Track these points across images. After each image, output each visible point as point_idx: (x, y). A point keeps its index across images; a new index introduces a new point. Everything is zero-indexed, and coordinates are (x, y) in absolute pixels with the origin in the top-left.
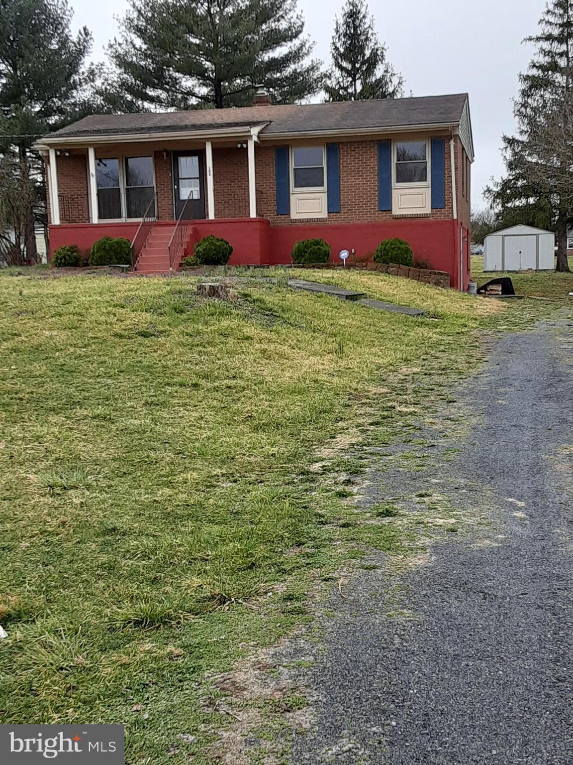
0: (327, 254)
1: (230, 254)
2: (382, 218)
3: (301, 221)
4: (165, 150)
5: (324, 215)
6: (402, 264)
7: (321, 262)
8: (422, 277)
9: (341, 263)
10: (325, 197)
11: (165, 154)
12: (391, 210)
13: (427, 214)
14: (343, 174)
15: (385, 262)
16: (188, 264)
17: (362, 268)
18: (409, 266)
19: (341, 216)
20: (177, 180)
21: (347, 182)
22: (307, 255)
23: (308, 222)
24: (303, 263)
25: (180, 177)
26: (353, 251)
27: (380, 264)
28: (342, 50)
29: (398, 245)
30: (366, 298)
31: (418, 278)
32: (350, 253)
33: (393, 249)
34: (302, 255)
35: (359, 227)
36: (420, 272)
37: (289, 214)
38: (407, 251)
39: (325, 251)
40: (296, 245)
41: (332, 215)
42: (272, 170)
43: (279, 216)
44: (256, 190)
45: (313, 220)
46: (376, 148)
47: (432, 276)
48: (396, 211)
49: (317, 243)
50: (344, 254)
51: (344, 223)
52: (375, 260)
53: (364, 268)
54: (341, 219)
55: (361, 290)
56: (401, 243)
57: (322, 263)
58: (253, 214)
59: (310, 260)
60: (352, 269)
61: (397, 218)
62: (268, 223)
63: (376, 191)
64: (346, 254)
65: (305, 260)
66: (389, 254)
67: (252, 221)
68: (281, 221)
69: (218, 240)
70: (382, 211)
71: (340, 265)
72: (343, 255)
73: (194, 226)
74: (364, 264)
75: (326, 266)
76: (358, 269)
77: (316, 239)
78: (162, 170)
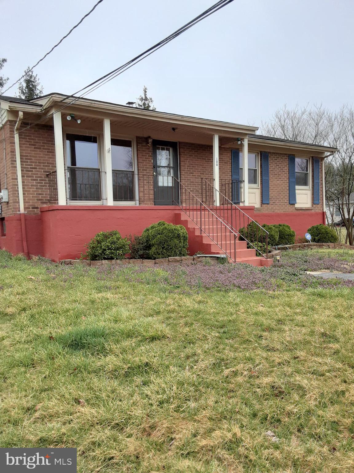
5: (259, 205)
12: (295, 204)
13: (309, 207)
20: (156, 167)
21: (272, 182)
35: (279, 215)
41: (263, 205)
42: (229, 167)
51: (271, 212)
72: (308, 237)
78: (145, 156)
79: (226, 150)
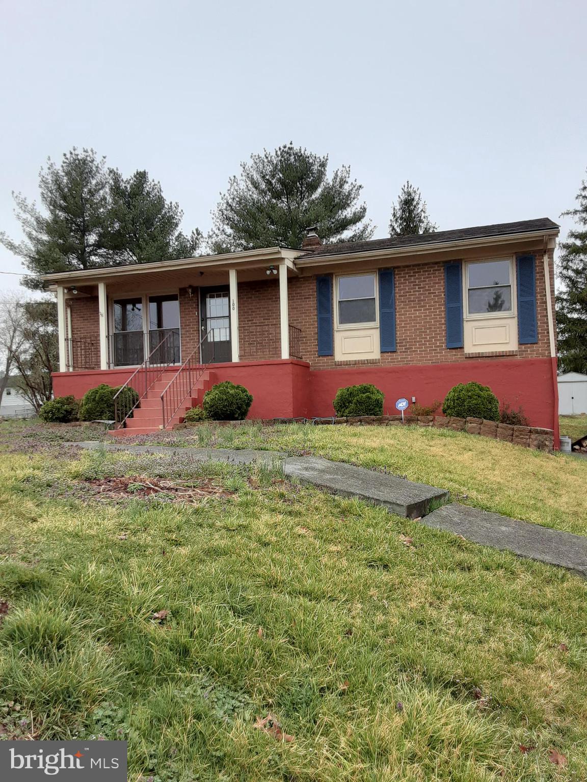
0: (378, 404)
1: (248, 405)
2: (452, 357)
3: (347, 363)
4: (190, 287)
5: (375, 354)
6: (485, 418)
7: (371, 415)
8: (517, 436)
9: (397, 416)
10: (376, 334)
11: (190, 290)
12: (462, 348)
13: (513, 351)
14: (399, 305)
15: (458, 415)
16: (191, 419)
17: (427, 423)
18: (494, 420)
19: (398, 356)
20: (204, 320)
21: (404, 315)
22: (352, 406)
23: (355, 364)
24: (347, 416)
25: (208, 316)
26: (414, 399)
27: (453, 418)
28: (398, 230)
29: (477, 391)
30: (449, 502)
31: (511, 438)
32: (410, 403)
33: (470, 397)
34: (345, 406)
35: (420, 370)
36: (513, 430)
37: (332, 355)
38: (491, 400)
39: (377, 400)
40: (339, 393)
41: (385, 355)
42: (312, 304)
43: (321, 358)
44: (289, 326)
45: (363, 362)
46: (442, 271)
47: (533, 436)
48: (470, 348)
49: (365, 390)
50: (402, 405)
51: (401, 364)
52: (444, 411)
53: (431, 424)
54: (398, 360)
55: (438, 483)
56: (482, 390)
57: (373, 417)
58: (285, 355)
59: (356, 413)
60: (413, 426)
61: (470, 357)
62: (307, 366)
63: (443, 324)
64: (404, 404)
65: (350, 413)
66: (465, 403)
67: (284, 363)
68: (321, 364)
69: (233, 387)
70: (450, 349)
71: (397, 419)
72: (400, 405)
73: (213, 371)
74: (431, 418)
75: (377, 420)
76: (422, 424)
77: (365, 385)
78: (187, 309)
79: (307, 280)
